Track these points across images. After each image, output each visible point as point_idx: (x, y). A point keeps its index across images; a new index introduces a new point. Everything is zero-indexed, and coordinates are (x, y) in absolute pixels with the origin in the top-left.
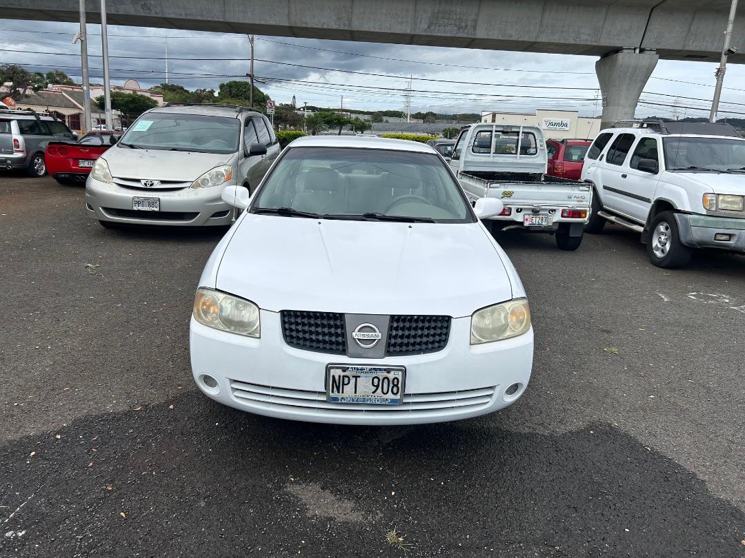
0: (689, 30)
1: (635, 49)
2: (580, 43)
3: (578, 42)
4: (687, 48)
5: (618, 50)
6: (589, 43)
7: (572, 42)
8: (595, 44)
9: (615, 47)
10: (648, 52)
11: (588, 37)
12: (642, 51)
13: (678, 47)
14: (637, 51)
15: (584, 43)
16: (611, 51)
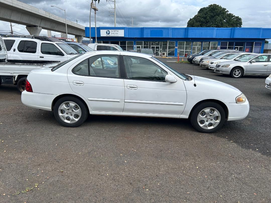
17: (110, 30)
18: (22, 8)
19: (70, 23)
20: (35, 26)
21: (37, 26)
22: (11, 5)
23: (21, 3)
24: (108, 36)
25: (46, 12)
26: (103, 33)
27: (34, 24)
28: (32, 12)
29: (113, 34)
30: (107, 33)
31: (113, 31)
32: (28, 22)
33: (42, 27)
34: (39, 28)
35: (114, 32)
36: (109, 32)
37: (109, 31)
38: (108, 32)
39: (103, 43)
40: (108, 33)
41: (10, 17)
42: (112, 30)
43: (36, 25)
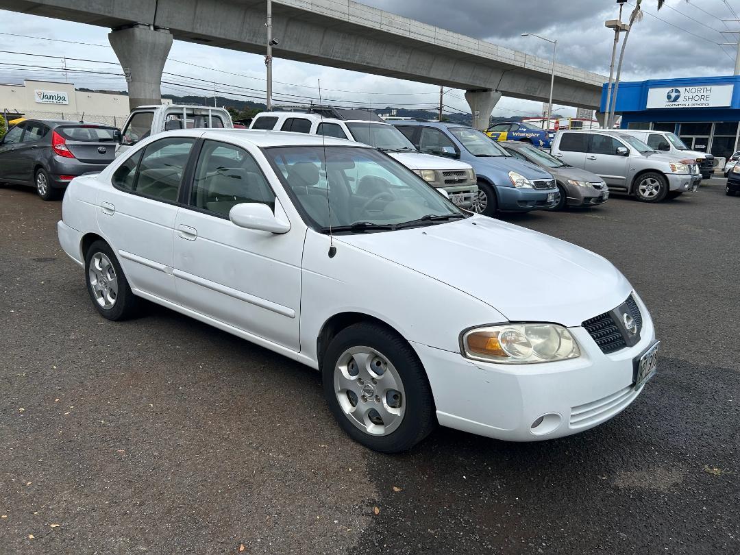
0: (195, 14)
1: (149, 26)
2: (94, 12)
3: (90, 10)
4: (196, 31)
5: (132, 25)
6: (102, 13)
7: (85, 10)
8: (110, 15)
9: (128, 21)
10: (162, 31)
11: (100, 6)
12: (156, 28)
13: (188, 29)
14: (152, 28)
15: (98, 12)
16: (125, 25)
17: (682, 89)
18: (455, 48)
19: (583, 76)
20: (485, 90)
21: (491, 90)
22: (432, 42)
23: (456, 35)
24: (673, 105)
25: (517, 54)
26: (657, 100)
27: (483, 86)
28: (481, 54)
29: (689, 99)
30: (669, 97)
31: (693, 91)
32: (468, 80)
33: (501, 91)
34: (494, 94)
35: (694, 95)
36: (676, 94)
37: (677, 91)
38: (673, 95)
39: (654, 130)
40: (672, 99)
41: (429, 72)
42: (688, 88)
43: (488, 87)
